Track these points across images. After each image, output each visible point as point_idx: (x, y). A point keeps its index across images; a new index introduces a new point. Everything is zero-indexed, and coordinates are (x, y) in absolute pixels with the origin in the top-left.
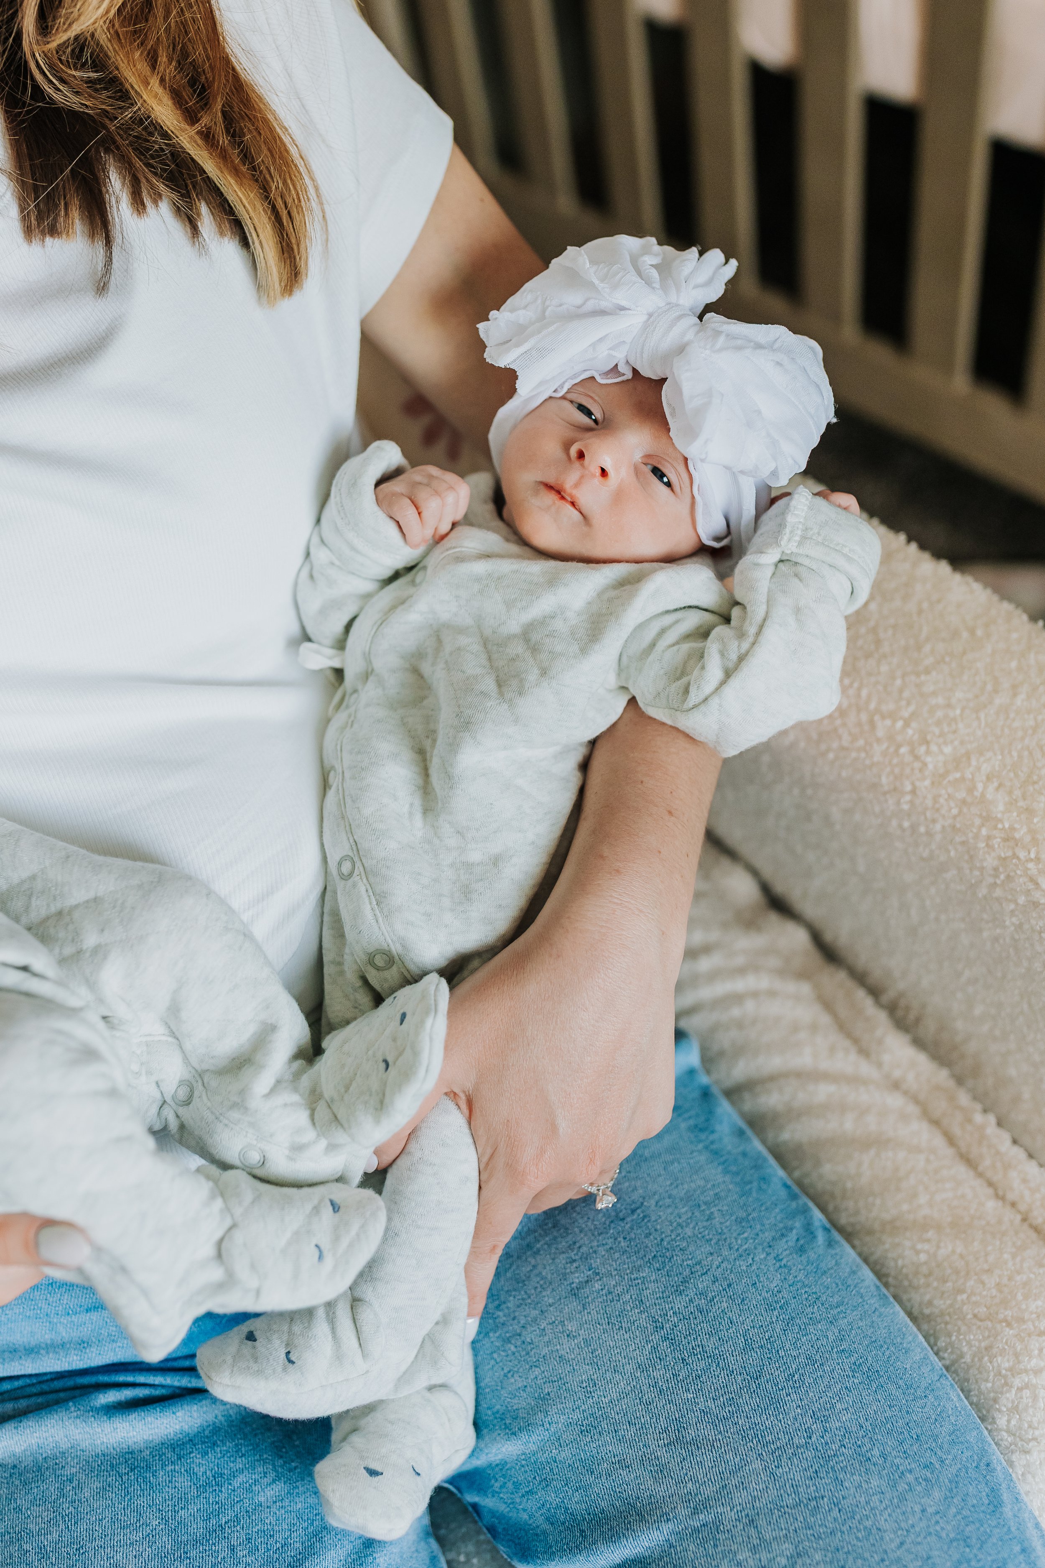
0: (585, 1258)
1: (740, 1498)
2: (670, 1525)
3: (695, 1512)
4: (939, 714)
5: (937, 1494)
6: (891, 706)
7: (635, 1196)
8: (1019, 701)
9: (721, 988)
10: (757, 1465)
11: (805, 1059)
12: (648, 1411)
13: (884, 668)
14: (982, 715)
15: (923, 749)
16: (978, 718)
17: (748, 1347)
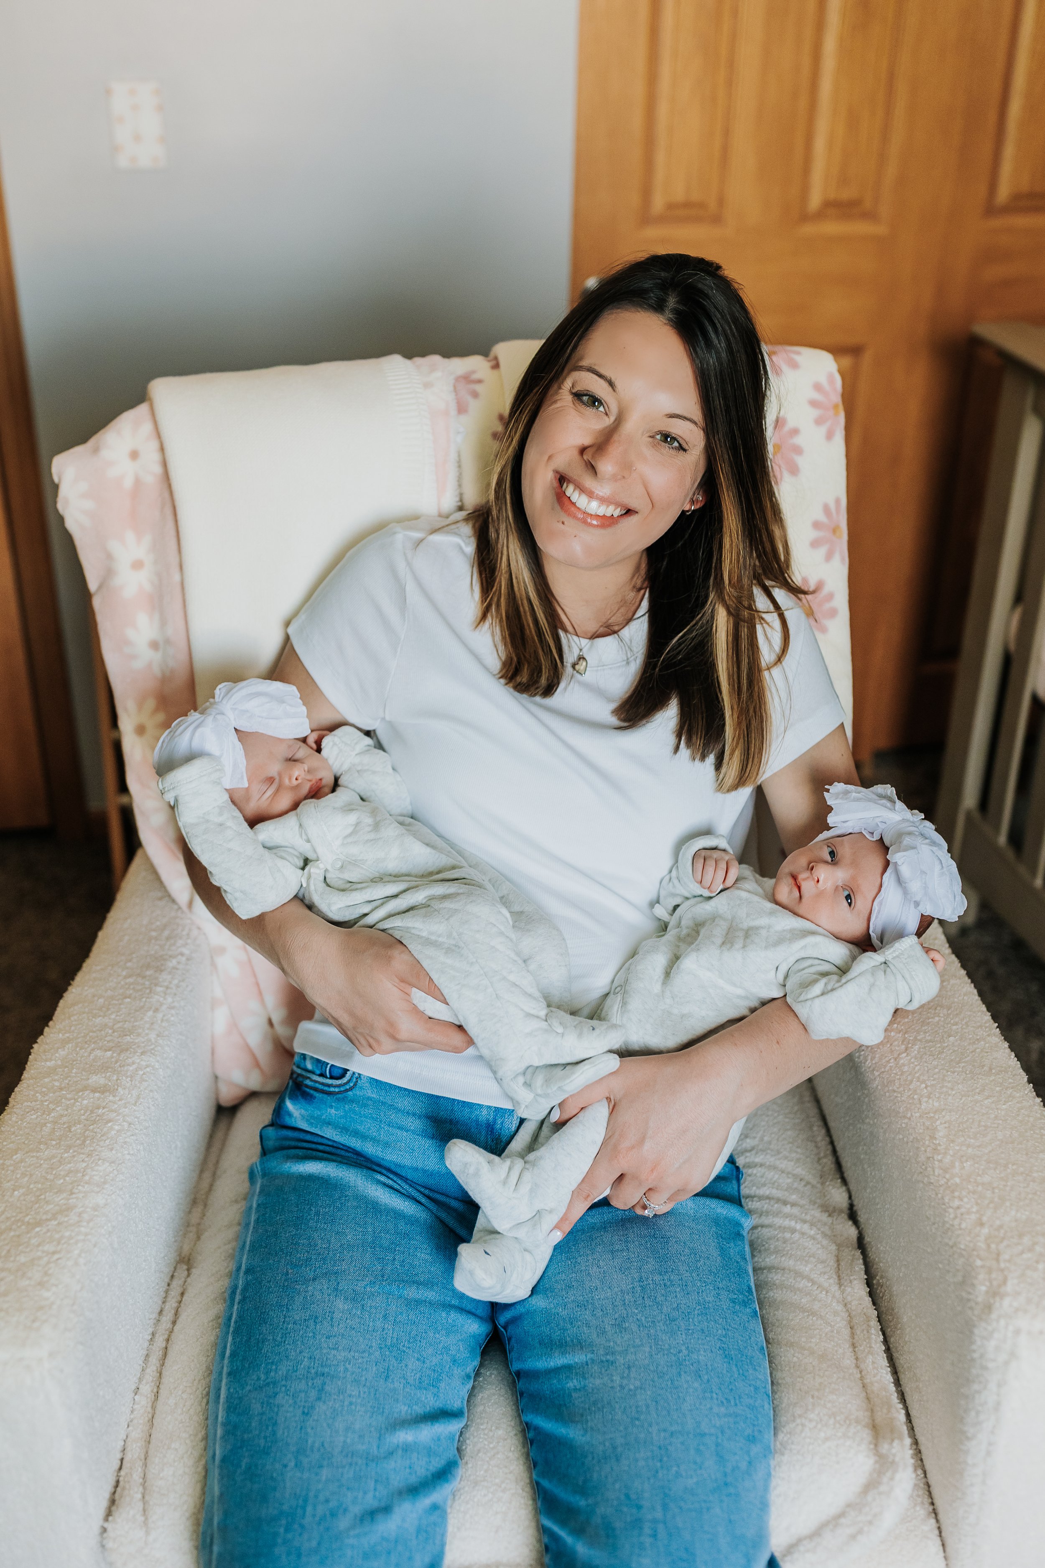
0: (627, 1242)
1: (631, 1357)
2: (592, 1355)
3: (607, 1354)
4: (945, 1089)
5: (723, 1409)
6: (926, 1078)
7: (668, 1234)
8: (986, 1102)
9: (787, 1223)
10: (647, 1349)
11: (806, 1269)
12: (613, 1309)
13: (935, 1063)
14: (964, 1099)
15: (925, 1099)
16: (961, 1099)
17: (677, 1308)
